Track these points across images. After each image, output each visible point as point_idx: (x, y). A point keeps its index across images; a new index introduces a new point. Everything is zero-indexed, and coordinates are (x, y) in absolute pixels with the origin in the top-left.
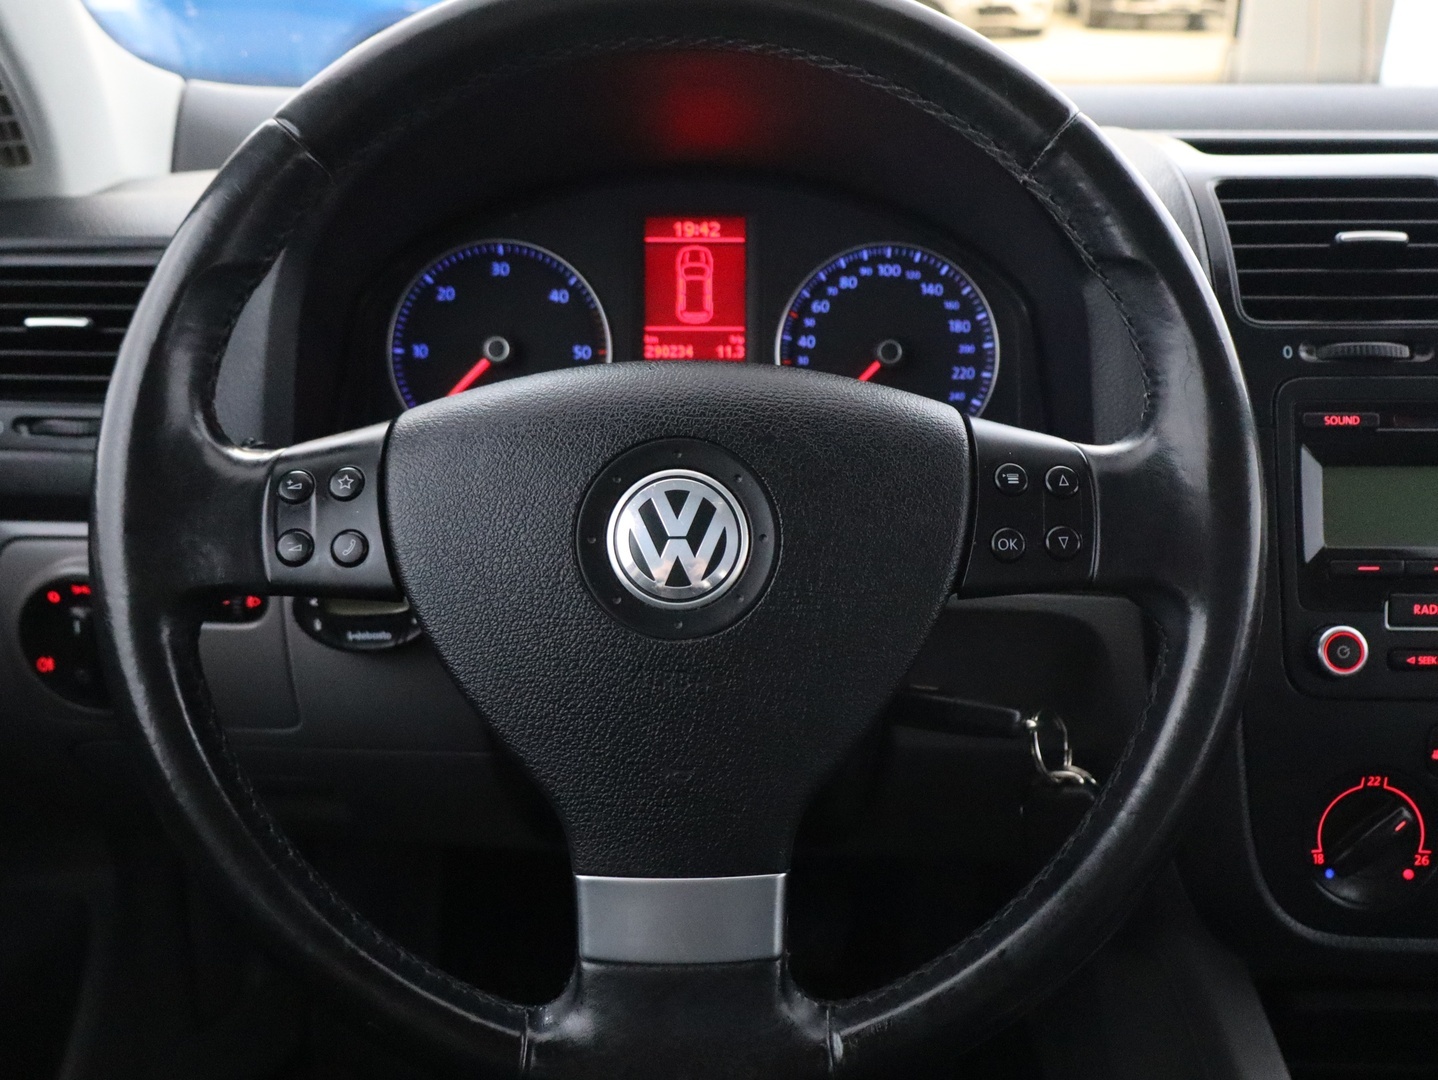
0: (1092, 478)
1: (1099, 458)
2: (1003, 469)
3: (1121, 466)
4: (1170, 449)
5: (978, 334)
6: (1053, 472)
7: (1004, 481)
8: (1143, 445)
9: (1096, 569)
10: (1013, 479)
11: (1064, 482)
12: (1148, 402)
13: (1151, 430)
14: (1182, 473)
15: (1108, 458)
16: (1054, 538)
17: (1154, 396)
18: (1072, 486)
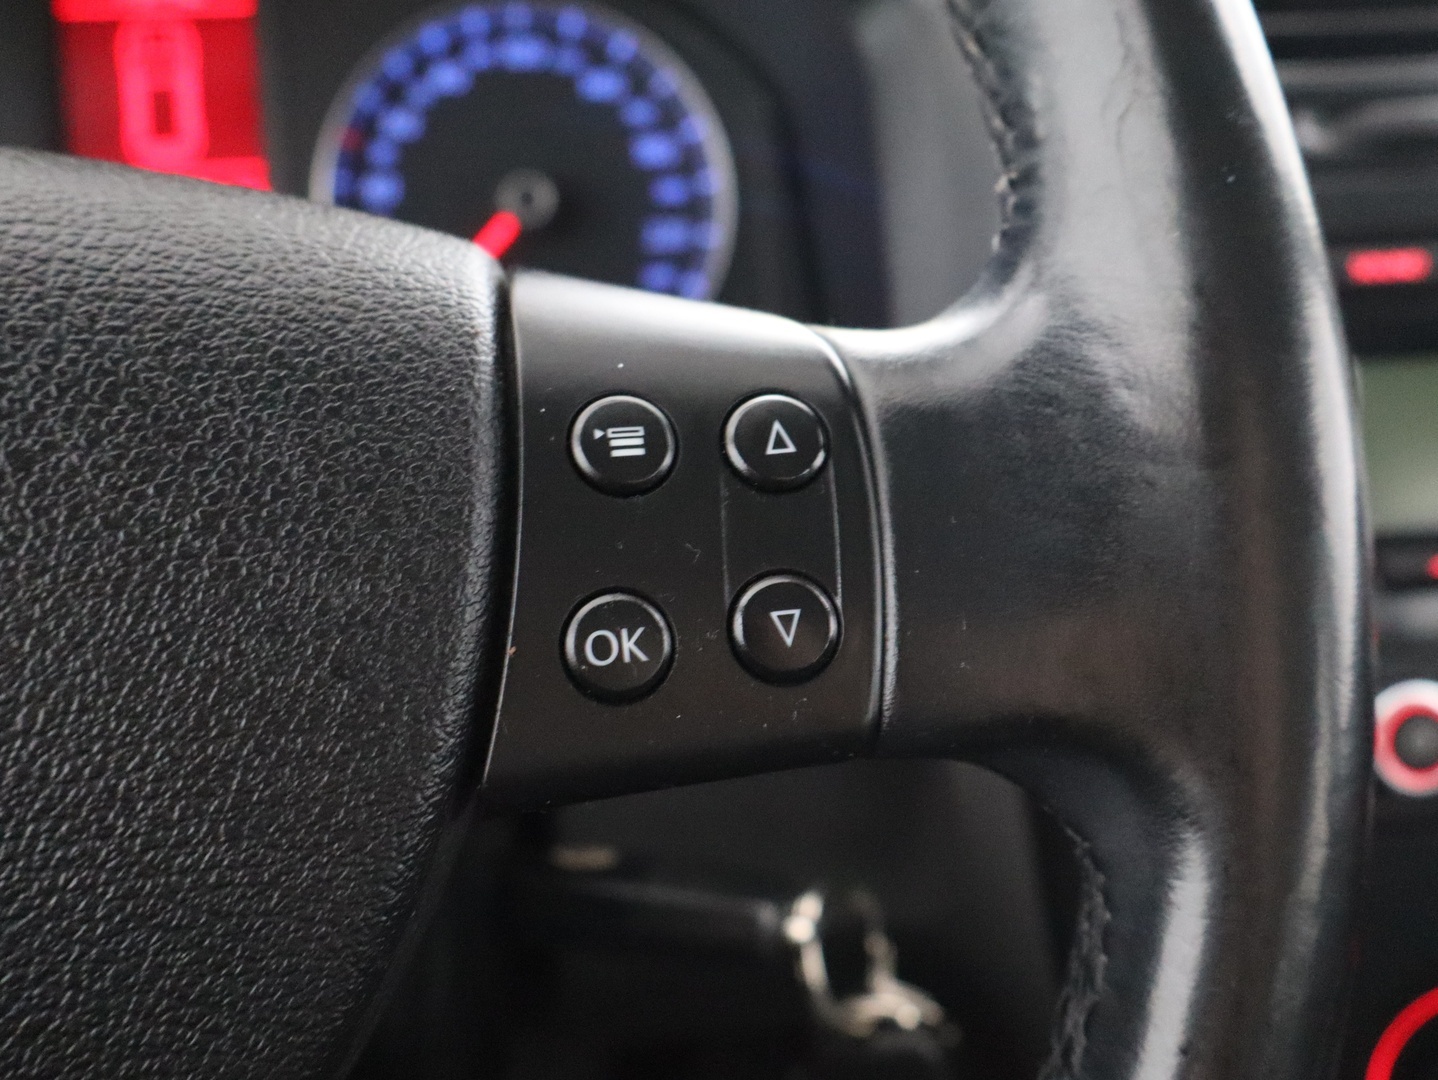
0: (864, 423)
1: (882, 368)
2: (595, 414)
3: (951, 384)
4: (1081, 326)
5: (689, 163)
6: (746, 415)
7: (598, 450)
8: (1003, 321)
9: (888, 697)
10: (627, 443)
11: (780, 443)
12: (1012, 200)
13: (1024, 273)
14: (1124, 396)
15: (909, 367)
16: (757, 613)
17: (1026, 180)
18: (806, 453)
